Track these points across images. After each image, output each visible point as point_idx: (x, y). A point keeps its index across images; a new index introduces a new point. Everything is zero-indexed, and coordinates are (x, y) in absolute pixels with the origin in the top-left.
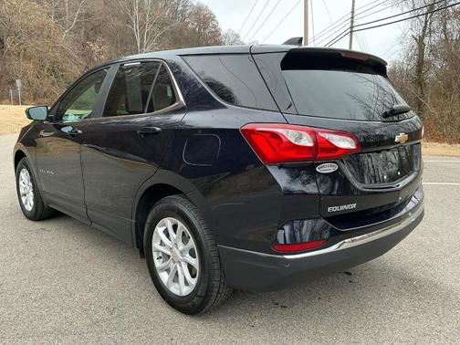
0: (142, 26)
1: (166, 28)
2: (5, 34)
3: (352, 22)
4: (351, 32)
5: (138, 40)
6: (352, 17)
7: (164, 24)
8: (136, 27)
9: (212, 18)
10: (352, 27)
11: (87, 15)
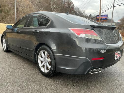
0: (53, 5)
1: (60, 6)
2: (19, 7)
3: (114, 4)
4: (113, 7)
5: (52, 9)
6: (114, 3)
7: (59, 5)
8: (52, 6)
9: (72, 3)
10: (114, 5)
11: (39, 2)
